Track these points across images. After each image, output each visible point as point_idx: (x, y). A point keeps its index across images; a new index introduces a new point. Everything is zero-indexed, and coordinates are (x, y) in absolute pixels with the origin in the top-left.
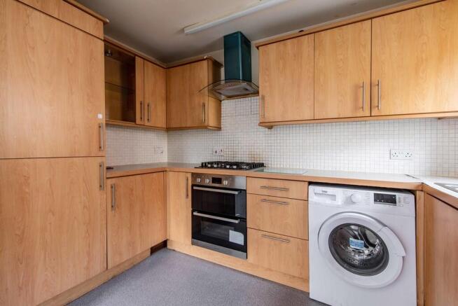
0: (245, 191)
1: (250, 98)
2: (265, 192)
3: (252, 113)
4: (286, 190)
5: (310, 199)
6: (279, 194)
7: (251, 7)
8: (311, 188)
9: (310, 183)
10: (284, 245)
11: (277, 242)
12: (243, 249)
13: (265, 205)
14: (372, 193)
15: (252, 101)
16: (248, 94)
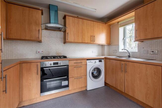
0: (68, 65)
1: (56, 32)
2: (75, 64)
3: (58, 37)
4: (81, 63)
5: (87, 64)
6: (79, 64)
7: (70, 3)
8: (88, 61)
9: (87, 60)
10: (81, 79)
11: (79, 79)
12: (67, 86)
13: (75, 69)
14: (98, 60)
15: (58, 33)
16: (56, 30)
